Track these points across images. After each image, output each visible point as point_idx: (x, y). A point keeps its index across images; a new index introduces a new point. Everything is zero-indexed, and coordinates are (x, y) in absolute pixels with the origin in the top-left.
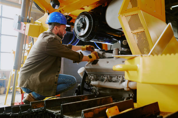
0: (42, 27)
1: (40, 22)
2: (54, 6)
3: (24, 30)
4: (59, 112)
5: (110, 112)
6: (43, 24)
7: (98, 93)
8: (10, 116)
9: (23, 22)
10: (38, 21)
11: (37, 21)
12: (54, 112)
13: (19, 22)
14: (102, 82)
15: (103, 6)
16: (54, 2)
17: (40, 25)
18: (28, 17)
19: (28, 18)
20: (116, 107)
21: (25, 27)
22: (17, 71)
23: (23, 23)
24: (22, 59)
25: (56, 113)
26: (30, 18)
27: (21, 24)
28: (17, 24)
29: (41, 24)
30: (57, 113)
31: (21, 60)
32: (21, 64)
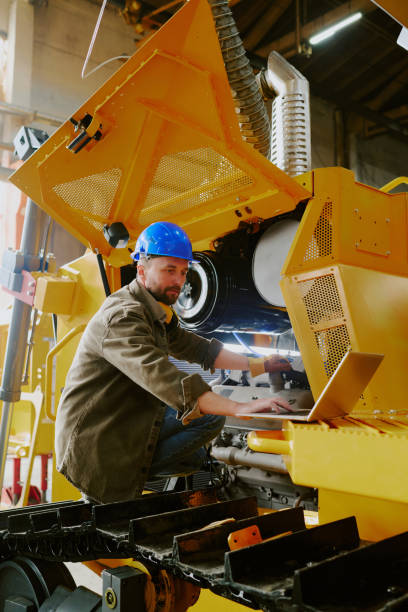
0: (82, 288)
1: (77, 272)
2: (114, 242)
3: (33, 294)
4: (127, 537)
5: (235, 541)
6: (83, 276)
7: (233, 477)
8: (4, 538)
9: (29, 271)
10: (70, 266)
11: (66, 267)
12: (115, 535)
13: (18, 271)
14: (240, 451)
15: (248, 232)
16: (113, 231)
17: (76, 281)
18: (42, 251)
19: (42, 256)
20: (255, 528)
21: (34, 285)
22: (11, 404)
23: (27, 274)
24: (25, 372)
25: (118, 539)
26: (48, 257)
27: (22, 277)
28: (13, 275)
29: (79, 276)
30: (122, 538)
31: (22, 373)
32: (21, 384)
